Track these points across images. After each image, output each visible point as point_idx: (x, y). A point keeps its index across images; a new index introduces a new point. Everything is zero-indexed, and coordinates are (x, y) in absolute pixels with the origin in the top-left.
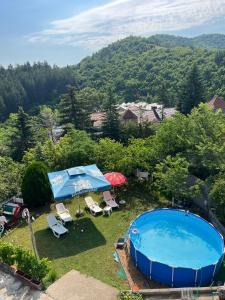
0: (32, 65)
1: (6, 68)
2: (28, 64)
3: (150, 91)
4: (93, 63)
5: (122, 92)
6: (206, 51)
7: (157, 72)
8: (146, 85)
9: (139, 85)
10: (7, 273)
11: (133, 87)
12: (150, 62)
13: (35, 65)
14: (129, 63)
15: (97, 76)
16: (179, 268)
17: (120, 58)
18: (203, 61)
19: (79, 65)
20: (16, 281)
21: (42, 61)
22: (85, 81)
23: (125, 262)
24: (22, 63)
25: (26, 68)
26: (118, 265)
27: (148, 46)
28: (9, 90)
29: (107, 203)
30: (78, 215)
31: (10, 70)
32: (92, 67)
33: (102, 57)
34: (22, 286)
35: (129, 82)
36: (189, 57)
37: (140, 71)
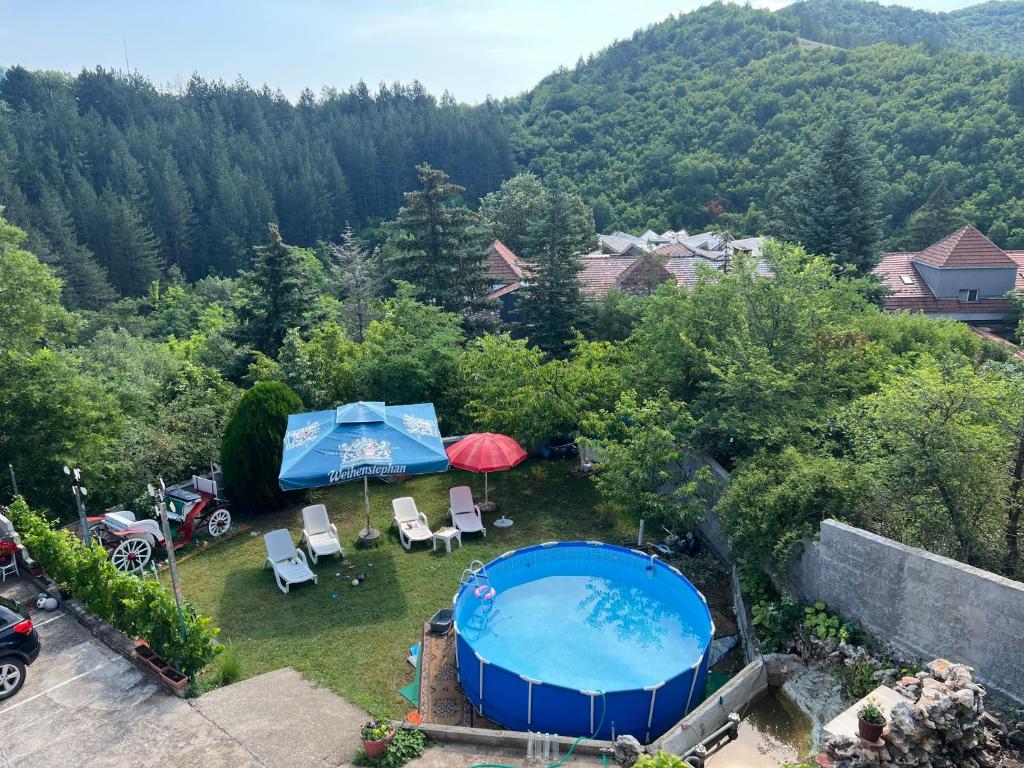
0: (374, 92)
1: (294, 101)
2: (363, 89)
3: (760, 195)
4: (573, 91)
5: (661, 196)
6: (980, 61)
7: (792, 130)
8: (749, 175)
9: (725, 174)
10: (117, 651)
11: (702, 178)
12: (771, 97)
13: (384, 93)
14: (698, 97)
15: (583, 137)
16: (545, 686)
17: (670, 77)
18: (964, 98)
19: (529, 97)
20: (131, 670)
21: (407, 83)
22: (542, 151)
23: (431, 669)
24: (344, 87)
25: (355, 104)
26: (410, 673)
27: (771, 37)
28: (294, 171)
29: (456, 520)
30: (362, 544)
31: (306, 108)
32: (568, 107)
33: (607, 72)
34: (144, 683)
35: (688, 160)
36: (914, 83)
37: (735, 124)
